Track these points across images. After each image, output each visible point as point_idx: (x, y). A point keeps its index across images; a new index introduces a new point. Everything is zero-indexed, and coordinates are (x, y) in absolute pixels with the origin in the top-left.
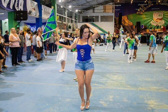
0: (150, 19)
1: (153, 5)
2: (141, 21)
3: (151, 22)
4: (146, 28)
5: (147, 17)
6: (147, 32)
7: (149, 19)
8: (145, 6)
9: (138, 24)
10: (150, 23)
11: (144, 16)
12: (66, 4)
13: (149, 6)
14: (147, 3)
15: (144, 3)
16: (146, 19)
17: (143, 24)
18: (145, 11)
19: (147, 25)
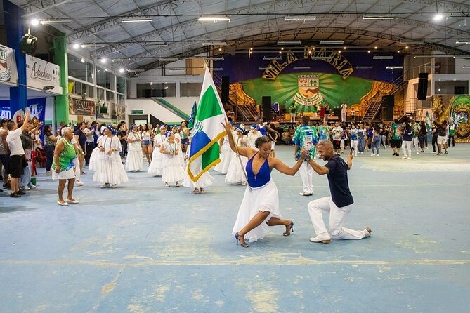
0: (293, 90)
1: (296, 59)
2: (273, 94)
3: (295, 98)
4: (283, 111)
5: (285, 87)
6: (286, 119)
7: (289, 92)
8: (280, 62)
9: (267, 101)
10: (291, 101)
11: (278, 84)
13: (290, 62)
14: (284, 55)
15: (277, 55)
16: (285, 90)
17: (277, 102)
18: (281, 73)
19: (287, 104)
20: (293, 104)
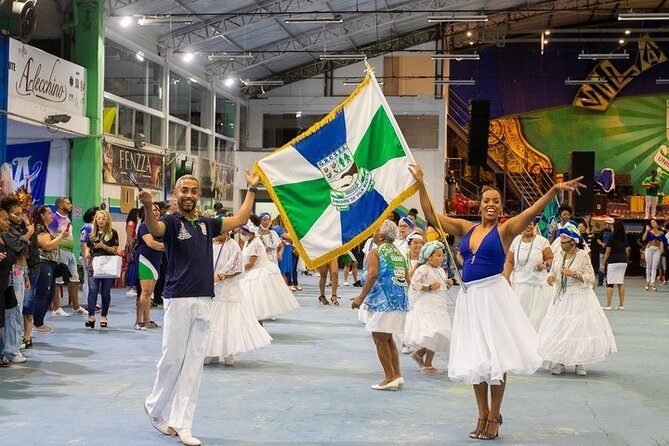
0: (651, 137)
1: (663, 59)
2: (600, 147)
3: (657, 157)
4: (625, 190)
5: (631, 129)
6: (633, 209)
7: (643, 141)
8: (622, 66)
9: (583, 163)
10: (647, 163)
11: (614, 121)
12: (169, 41)
13: (646, 66)
14: (632, 47)
15: (615, 48)
16: (630, 137)
17: (609, 167)
18: (622, 94)
19: (635, 174)
20: (654, 173)
